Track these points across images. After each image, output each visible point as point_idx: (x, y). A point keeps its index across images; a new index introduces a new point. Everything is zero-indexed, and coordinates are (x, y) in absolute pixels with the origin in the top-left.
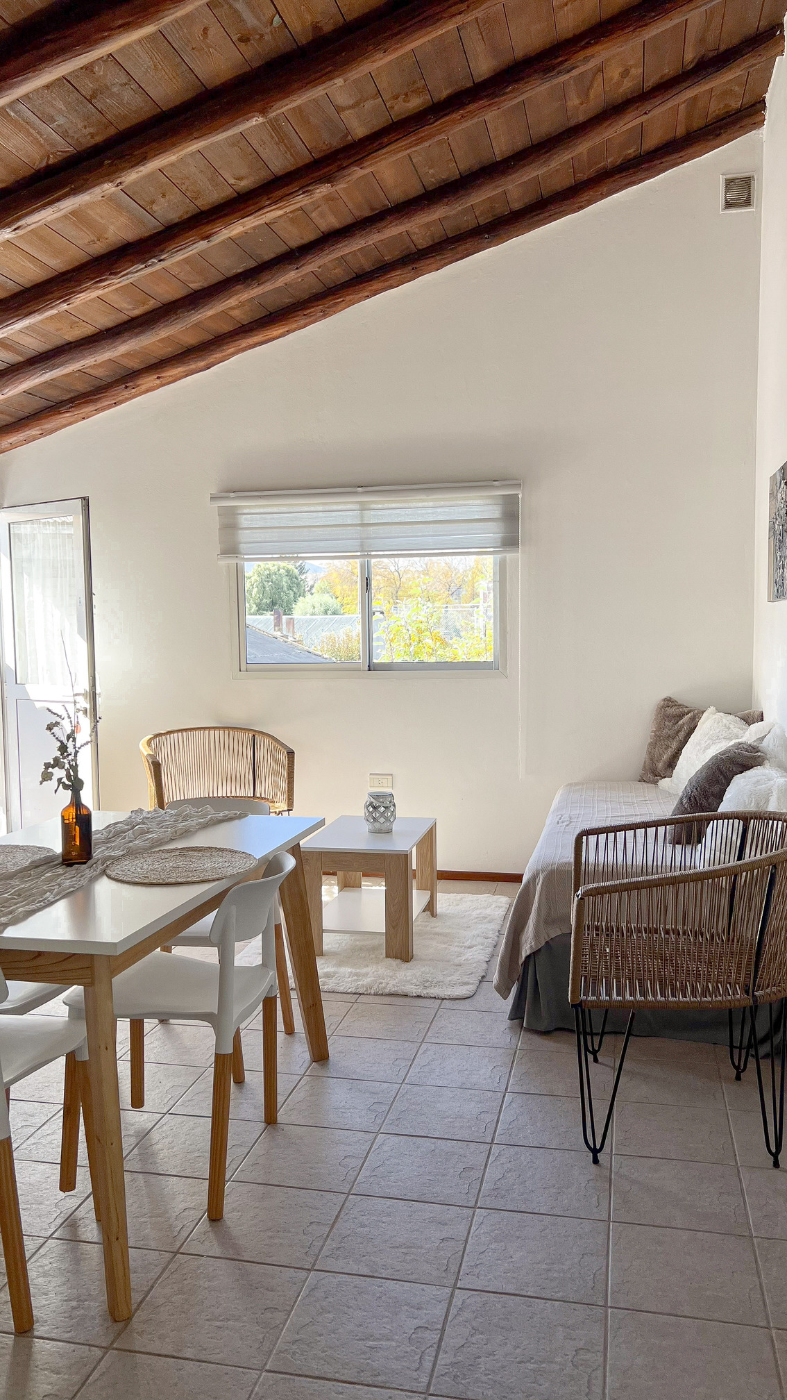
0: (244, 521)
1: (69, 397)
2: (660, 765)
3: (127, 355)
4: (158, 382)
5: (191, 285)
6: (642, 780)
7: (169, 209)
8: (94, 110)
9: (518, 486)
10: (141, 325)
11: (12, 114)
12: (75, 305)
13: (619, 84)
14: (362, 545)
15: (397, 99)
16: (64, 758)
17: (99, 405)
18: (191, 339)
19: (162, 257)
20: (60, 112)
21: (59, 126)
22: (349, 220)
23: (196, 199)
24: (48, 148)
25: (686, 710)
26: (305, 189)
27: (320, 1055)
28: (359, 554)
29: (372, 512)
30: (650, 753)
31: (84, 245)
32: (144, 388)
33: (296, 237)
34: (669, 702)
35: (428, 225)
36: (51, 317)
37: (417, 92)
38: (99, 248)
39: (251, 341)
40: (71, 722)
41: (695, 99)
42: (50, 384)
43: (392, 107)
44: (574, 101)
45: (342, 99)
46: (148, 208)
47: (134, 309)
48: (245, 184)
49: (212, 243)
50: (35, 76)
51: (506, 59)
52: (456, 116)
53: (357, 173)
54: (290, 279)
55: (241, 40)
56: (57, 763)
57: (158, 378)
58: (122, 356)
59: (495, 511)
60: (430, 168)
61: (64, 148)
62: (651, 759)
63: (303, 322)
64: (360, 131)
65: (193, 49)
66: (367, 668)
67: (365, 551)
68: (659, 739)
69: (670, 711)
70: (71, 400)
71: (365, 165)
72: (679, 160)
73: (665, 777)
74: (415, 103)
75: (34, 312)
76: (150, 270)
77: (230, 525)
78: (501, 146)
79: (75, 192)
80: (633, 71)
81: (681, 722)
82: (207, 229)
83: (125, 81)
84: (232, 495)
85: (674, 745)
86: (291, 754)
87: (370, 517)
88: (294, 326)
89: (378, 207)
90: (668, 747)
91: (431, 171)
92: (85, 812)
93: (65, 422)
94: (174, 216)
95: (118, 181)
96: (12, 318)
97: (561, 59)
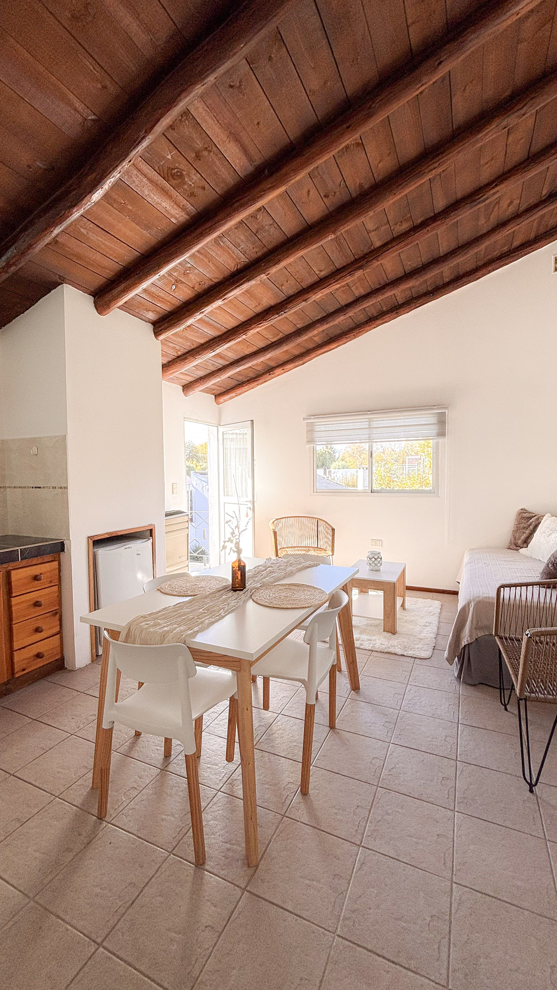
0: (317, 428)
1: (247, 379)
2: (520, 542)
3: (269, 359)
4: (283, 371)
5: (298, 326)
6: (509, 548)
7: (290, 288)
8: (257, 239)
9: (446, 408)
10: (276, 345)
11: (222, 244)
12: (249, 335)
13: (506, 210)
14: (369, 437)
15: (396, 224)
16: (233, 537)
17: (259, 382)
18: (296, 352)
19: (286, 311)
20: (242, 241)
21: (242, 248)
22: (369, 290)
23: (301, 282)
24: (237, 260)
25: (534, 515)
26: (350, 274)
27: (355, 687)
28: (368, 441)
29: (374, 422)
30: (514, 535)
31: (254, 308)
32: (277, 374)
33: (344, 299)
34: (523, 511)
35: (404, 291)
36: (239, 342)
37: (406, 220)
38: (259, 309)
39: (322, 351)
40: (237, 520)
41: (543, 216)
42: (239, 373)
43: (394, 229)
44: (482, 221)
45: (370, 226)
46: (280, 288)
47: (274, 338)
48: (323, 274)
49: (309, 302)
50: (230, 219)
51: (452, 200)
52: (425, 230)
53: (376, 264)
54: (341, 320)
55: (325, 196)
56: (230, 540)
57: (283, 369)
58: (268, 359)
59: (433, 420)
60: (409, 261)
61: (244, 260)
62: (515, 539)
63: (345, 341)
64: (378, 244)
65: (303, 203)
66: (370, 492)
67: (370, 440)
68: (518, 529)
69: (524, 515)
70: (248, 381)
71: (379, 259)
72: (531, 251)
73: (522, 548)
74: (405, 226)
75: (233, 340)
76: (281, 317)
77: (311, 430)
78: (444, 247)
79: (248, 280)
80: (515, 202)
81: (531, 521)
82: (306, 296)
83: (271, 223)
84: (312, 417)
85: (528, 532)
86: (333, 530)
87: (374, 424)
88: (341, 343)
89: (383, 283)
90: (524, 533)
91: (409, 263)
92: (242, 564)
93: (245, 390)
94: (291, 292)
95: (268, 272)
96: (222, 343)
97: (480, 195)
